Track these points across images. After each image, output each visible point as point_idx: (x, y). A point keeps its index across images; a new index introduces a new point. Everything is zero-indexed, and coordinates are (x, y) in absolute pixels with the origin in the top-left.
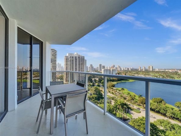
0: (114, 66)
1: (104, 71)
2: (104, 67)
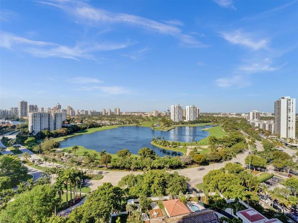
0: (60, 107)
1: (34, 116)
2: (33, 108)
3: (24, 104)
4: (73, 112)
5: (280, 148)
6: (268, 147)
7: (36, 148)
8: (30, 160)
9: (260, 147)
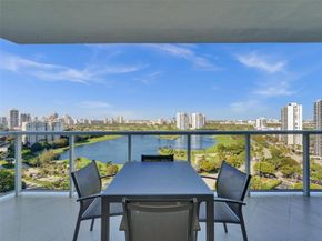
0: (56, 116)
1: (29, 126)
2: (26, 118)
3: (14, 113)
4: (72, 122)
5: (288, 155)
6: (276, 154)
7: (32, 161)
8: (28, 174)
9: (268, 154)
